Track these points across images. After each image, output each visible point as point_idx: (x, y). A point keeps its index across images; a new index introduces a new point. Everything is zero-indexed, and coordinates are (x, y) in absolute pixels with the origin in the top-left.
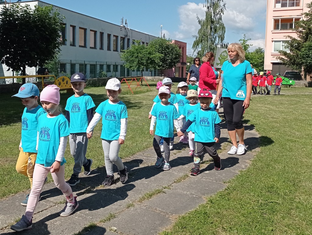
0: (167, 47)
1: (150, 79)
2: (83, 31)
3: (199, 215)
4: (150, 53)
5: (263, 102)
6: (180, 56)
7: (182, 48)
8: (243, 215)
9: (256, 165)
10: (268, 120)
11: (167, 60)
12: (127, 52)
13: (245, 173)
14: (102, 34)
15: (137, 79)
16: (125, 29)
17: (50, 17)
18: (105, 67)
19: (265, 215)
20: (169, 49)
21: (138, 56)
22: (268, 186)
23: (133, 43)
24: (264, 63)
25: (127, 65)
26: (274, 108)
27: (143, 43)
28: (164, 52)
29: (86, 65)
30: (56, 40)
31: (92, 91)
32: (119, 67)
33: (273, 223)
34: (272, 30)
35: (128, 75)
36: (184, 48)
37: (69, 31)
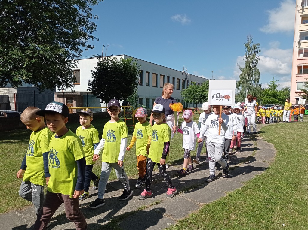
2: (155, 75)
14: (169, 77)
16: (186, 74)
17: (130, 66)
22: (275, 186)
23: (191, 84)
30: (135, 82)
33: (273, 212)
34: (296, 74)
37: (145, 75)
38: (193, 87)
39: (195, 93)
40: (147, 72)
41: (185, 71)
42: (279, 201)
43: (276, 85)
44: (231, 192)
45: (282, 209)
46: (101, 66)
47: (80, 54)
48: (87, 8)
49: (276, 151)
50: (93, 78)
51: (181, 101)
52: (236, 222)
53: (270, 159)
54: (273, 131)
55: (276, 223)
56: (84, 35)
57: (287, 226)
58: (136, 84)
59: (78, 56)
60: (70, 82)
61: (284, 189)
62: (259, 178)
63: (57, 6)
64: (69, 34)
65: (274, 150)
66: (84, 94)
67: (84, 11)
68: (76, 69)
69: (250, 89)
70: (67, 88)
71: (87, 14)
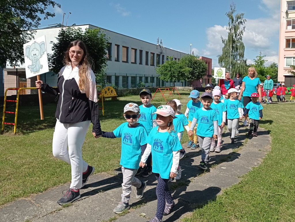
0: (196, 63)
1: (181, 89)
2: (125, 49)
3: (215, 205)
4: (181, 68)
5: (276, 109)
6: (206, 70)
7: (208, 63)
8: (253, 205)
9: (267, 163)
10: (279, 124)
11: (195, 73)
12: (162, 67)
13: (257, 169)
14: (141, 51)
15: (170, 89)
16: (161, 47)
17: (98, 38)
18: (143, 79)
19: (272, 206)
20: (196, 64)
21: (171, 70)
22: (276, 180)
23: (167, 59)
24: (277, 76)
25: (162, 78)
26: (285, 114)
27: (176, 59)
28: (192, 66)
29: (127, 77)
30: (103, 57)
31: (132, 99)
32: (155, 79)
33: (279, 213)
34: (284, 48)
35: (163, 85)
36: (210, 63)
38: (170, 63)
40: (116, 45)
43: (263, 61)
44: (227, 189)
47: (38, 22)
50: (53, 50)
58: (105, 59)
61: (286, 184)
62: (257, 171)
65: (269, 136)
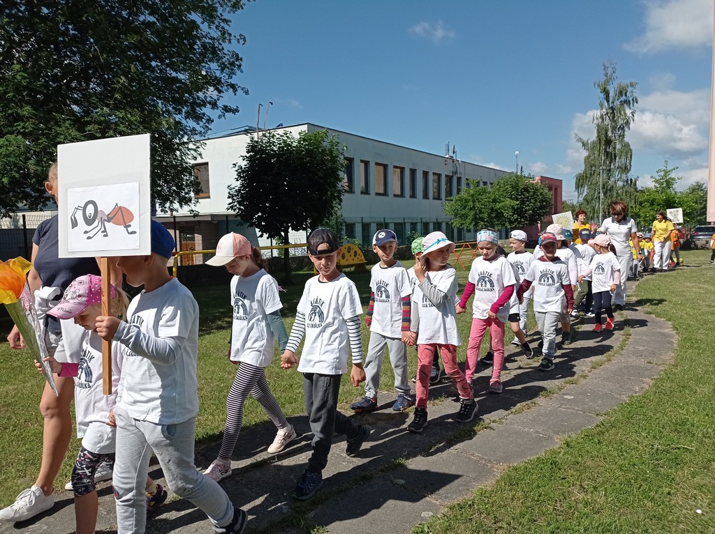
0: (526, 189)
2: (381, 168)
7: (554, 189)
9: (661, 387)
11: (526, 210)
12: (457, 200)
13: (639, 399)
14: (413, 172)
16: (453, 162)
17: (323, 149)
18: (419, 227)
19: (661, 469)
20: (528, 192)
22: (676, 421)
23: (467, 184)
24: (706, 209)
27: (485, 183)
28: (520, 197)
36: (558, 190)
37: (359, 169)
38: (472, 192)
39: (477, 204)
40: (362, 161)
41: (451, 154)
42: (687, 457)
43: (674, 179)
44: (569, 437)
45: (694, 475)
46: (256, 153)
47: (207, 127)
48: (220, 19)
49: (677, 337)
50: (237, 180)
51: (444, 226)
52: (585, 507)
53: (662, 357)
54: (667, 288)
55: (681, 509)
56: (216, 83)
57: (707, 512)
58: (339, 192)
59: (203, 131)
60: (186, 193)
61: (698, 427)
62: (637, 402)
63: (152, 19)
64: (180, 81)
65: (672, 334)
66: (220, 219)
67: (213, 27)
68: (199, 161)
69: (610, 190)
70: (181, 206)
71: (219, 33)
